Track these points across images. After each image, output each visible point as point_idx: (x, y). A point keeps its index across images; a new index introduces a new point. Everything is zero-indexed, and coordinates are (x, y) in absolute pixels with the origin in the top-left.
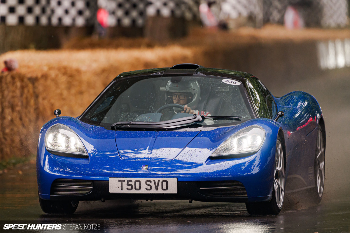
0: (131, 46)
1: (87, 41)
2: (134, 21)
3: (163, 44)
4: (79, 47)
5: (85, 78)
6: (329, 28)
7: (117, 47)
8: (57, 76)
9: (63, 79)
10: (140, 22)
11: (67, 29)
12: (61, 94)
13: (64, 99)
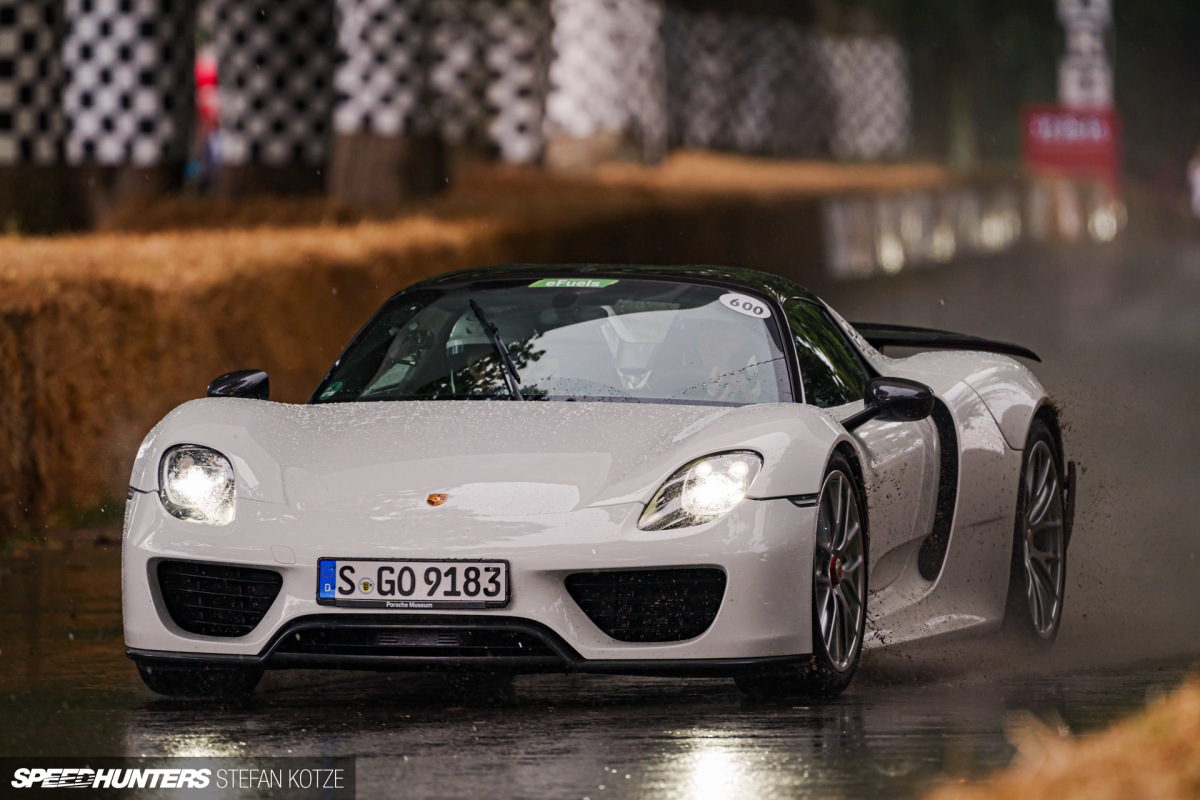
0: (291, 221)
1: (168, 206)
2: (298, 150)
3: (384, 213)
4: (146, 223)
5: (164, 312)
6: (856, 159)
7: (253, 223)
8: (84, 308)
9: (102, 316)
10: (316, 150)
11: (110, 174)
12: (98, 361)
13: (105, 374)
